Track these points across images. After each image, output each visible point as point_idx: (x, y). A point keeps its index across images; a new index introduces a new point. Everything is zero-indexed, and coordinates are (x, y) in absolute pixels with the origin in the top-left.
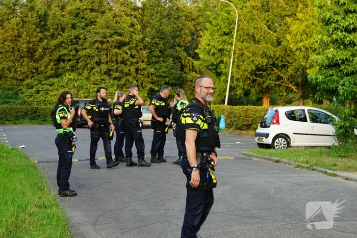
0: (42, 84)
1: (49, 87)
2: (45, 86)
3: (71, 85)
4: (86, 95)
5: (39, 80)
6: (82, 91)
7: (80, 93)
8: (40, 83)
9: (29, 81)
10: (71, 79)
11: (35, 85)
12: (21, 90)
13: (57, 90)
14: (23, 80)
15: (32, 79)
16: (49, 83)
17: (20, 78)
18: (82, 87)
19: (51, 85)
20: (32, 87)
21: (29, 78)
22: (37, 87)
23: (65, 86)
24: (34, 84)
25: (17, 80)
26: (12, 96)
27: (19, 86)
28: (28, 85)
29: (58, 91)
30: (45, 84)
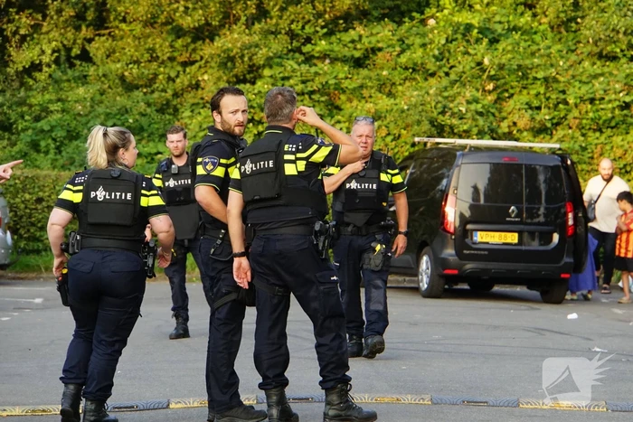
0: (309, 59)
1: (342, 70)
2: (325, 66)
3: (464, 64)
4: (545, 115)
5: (292, 35)
6: (524, 98)
7: (509, 105)
8: (299, 50)
9: (233, 39)
10: (469, 27)
11: (269, 63)
12: (197, 86)
13: (387, 88)
14: (204, 33)
15: (257, 26)
16: (346, 52)
17: (188, 22)
18: (523, 73)
19: (358, 63)
20: (252, 75)
21: (237, 19)
22: (277, 71)
23: (431, 67)
24: (261, 55)
25: (179, 32)
26: (144, 121)
27: (185, 64)
28: (228, 61)
29: (390, 94)
30: (324, 57)
